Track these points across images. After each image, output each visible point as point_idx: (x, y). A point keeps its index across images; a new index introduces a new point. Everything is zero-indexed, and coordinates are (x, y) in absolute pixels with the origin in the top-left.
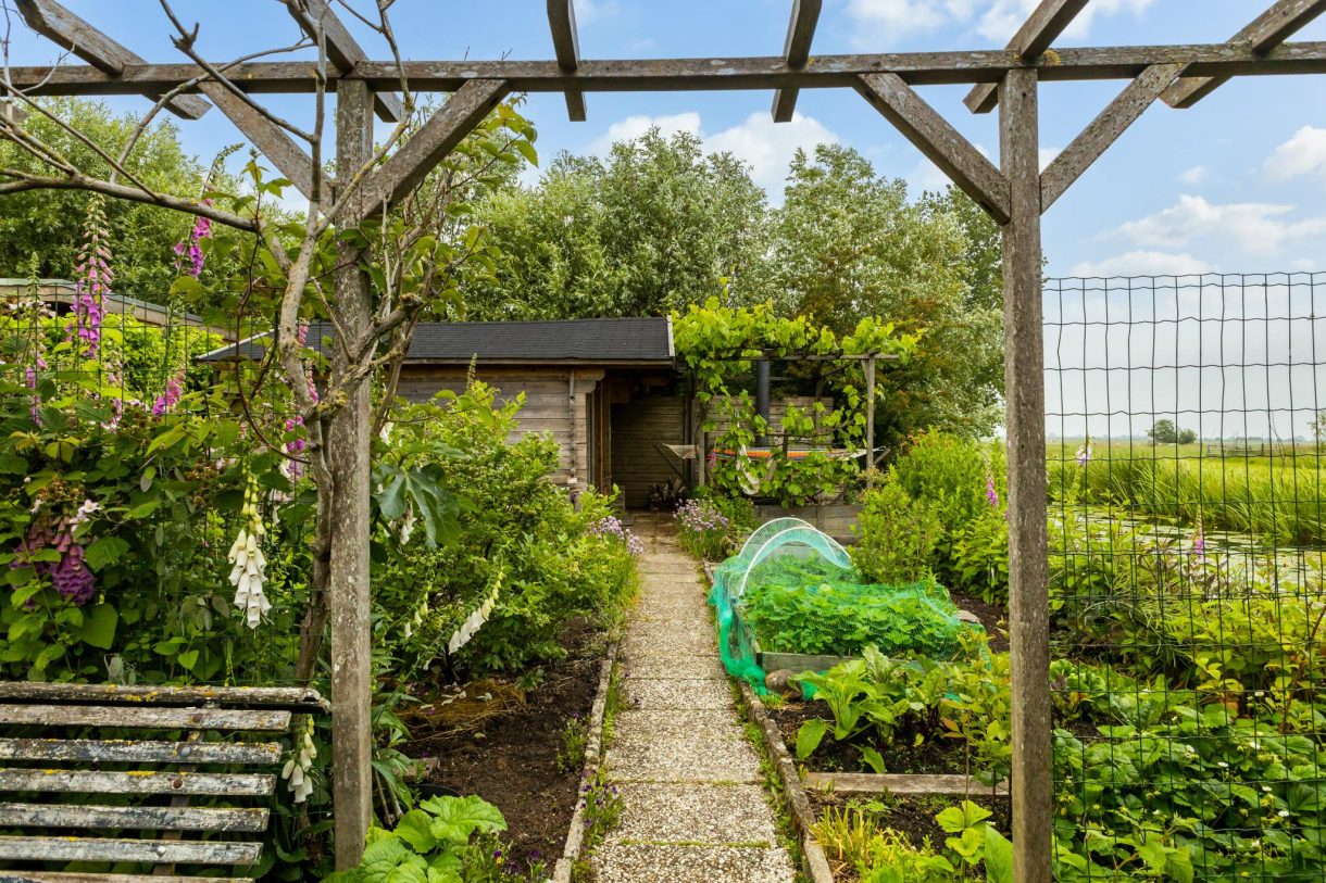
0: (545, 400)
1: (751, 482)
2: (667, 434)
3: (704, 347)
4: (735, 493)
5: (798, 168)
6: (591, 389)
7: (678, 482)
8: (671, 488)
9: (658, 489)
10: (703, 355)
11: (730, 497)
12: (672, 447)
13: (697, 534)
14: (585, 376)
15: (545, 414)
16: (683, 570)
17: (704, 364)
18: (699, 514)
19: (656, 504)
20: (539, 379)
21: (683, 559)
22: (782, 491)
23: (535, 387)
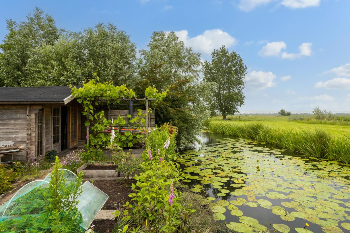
0: (19, 116)
3: (85, 97)
6: (37, 112)
14: (35, 107)
15: (19, 121)
17: (85, 102)
20: (17, 109)
23: (15, 111)
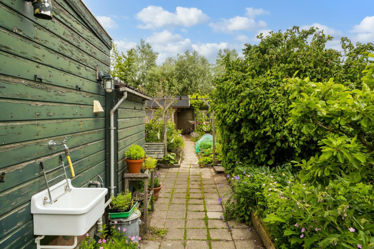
1: (205, 128)
2: (189, 118)
3: (195, 103)
4: (202, 131)
5: (220, 54)
6: (175, 112)
7: (191, 129)
8: (190, 130)
9: (187, 130)
10: (195, 105)
11: (201, 131)
12: (190, 121)
13: (194, 138)
14: (173, 109)
16: (192, 144)
18: (194, 134)
19: (187, 133)
21: (192, 142)
22: (211, 130)
